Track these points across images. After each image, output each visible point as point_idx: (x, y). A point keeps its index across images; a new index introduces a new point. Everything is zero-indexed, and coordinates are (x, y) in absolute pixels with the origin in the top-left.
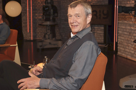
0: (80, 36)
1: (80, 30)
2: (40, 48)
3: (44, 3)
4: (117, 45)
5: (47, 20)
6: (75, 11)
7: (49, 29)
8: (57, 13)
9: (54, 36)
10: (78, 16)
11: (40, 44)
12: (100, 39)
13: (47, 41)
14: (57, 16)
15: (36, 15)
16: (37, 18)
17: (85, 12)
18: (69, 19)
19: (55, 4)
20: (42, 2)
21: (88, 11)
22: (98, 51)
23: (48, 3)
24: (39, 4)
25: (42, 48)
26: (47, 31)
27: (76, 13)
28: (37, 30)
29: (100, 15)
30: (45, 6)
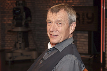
0: (60, 48)
1: (61, 41)
2: (10, 60)
3: (14, 4)
4: (105, 56)
5: (18, 25)
6: (56, 16)
7: (20, 37)
8: (31, 16)
9: (27, 45)
10: (60, 24)
11: (9, 55)
12: (84, 48)
13: (18, 51)
14: (31, 21)
15: (5, 18)
16: (5, 23)
17: (69, 18)
18: (48, 26)
19: (28, 6)
20: (12, 3)
21: (72, 18)
22: (81, 67)
23: (19, 5)
24: (8, 6)
25: (11, 60)
26: (18, 39)
27: (58, 19)
28: (6, 37)
29: (83, 19)
30: (16, 8)
